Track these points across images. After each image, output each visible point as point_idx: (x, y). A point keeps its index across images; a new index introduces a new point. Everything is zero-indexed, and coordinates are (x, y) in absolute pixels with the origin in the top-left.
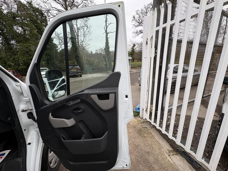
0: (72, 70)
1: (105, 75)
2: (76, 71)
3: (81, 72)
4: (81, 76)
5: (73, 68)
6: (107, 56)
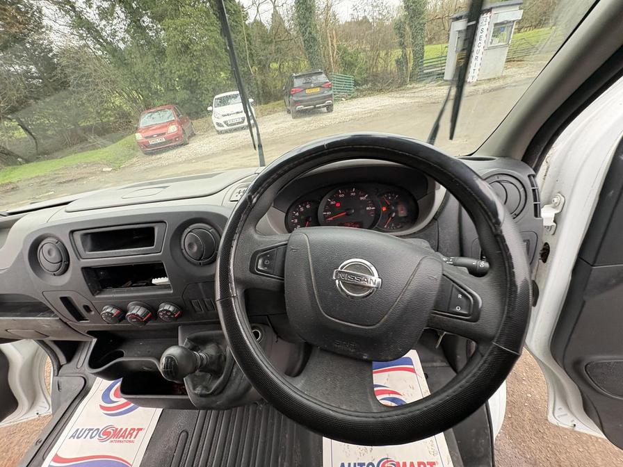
0: (307, 91)
1: (405, 100)
2: (318, 93)
3: (331, 96)
4: (330, 108)
5: (311, 83)
6: (409, 24)
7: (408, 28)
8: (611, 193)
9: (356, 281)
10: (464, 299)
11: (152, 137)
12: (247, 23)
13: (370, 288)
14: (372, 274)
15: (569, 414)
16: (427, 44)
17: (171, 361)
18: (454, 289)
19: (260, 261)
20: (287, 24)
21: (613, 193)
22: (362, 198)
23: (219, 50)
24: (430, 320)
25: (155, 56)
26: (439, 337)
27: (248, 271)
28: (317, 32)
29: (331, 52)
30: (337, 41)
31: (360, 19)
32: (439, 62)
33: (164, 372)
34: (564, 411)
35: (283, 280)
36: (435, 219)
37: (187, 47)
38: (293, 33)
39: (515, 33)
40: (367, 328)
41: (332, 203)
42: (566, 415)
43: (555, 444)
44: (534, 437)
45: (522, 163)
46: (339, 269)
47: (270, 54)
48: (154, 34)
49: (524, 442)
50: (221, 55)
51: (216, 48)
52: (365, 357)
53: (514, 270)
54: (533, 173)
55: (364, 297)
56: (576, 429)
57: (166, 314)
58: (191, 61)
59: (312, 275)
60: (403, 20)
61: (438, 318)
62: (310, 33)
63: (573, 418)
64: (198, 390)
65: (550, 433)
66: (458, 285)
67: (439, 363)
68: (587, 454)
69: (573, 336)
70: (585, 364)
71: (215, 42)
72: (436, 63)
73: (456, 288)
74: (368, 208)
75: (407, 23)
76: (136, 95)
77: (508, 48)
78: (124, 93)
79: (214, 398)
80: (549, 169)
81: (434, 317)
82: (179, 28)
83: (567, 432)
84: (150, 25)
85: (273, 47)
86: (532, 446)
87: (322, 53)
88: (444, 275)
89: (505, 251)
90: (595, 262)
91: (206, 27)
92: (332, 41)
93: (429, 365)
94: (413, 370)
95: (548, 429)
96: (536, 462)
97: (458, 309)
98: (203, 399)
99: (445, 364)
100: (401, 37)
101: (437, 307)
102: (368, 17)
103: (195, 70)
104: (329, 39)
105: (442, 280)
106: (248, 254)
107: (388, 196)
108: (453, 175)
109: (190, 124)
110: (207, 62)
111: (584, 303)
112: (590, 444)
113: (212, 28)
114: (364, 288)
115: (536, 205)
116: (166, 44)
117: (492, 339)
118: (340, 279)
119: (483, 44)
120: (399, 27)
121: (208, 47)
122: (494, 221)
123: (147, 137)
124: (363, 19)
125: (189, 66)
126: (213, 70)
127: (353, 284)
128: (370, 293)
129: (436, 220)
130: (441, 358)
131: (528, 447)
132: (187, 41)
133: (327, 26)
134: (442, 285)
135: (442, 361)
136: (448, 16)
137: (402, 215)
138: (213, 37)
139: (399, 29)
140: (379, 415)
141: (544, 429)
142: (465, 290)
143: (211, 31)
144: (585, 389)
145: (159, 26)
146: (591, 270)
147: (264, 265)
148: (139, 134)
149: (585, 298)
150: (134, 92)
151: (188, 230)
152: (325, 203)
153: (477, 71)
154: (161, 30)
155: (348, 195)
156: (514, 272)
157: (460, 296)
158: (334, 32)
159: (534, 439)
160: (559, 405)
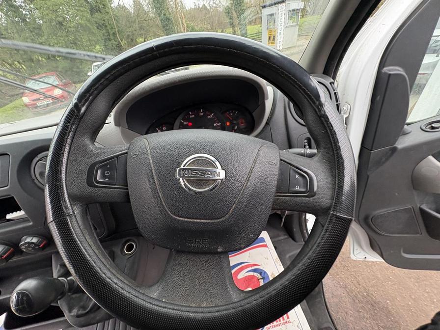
6: (235, 10)
7: (234, 13)
8: (379, 97)
9: (200, 176)
10: (301, 179)
11: (39, 99)
12: (112, 5)
13: (215, 181)
14: (216, 167)
15: (362, 252)
16: (249, 25)
17: (22, 297)
18: (291, 171)
19: (99, 173)
20: (146, 8)
21: (380, 97)
22: (209, 117)
23: (91, 27)
24: (274, 203)
25: (31, 32)
26: (282, 218)
27: (86, 185)
28: (170, 14)
29: (182, 29)
30: (186, 21)
31: (201, 6)
32: (258, 37)
33: (17, 310)
34: (359, 250)
35: (127, 189)
36: (267, 123)
37: (61, 24)
38: (151, 15)
39: (301, 18)
40: (217, 221)
41: (185, 123)
42: (360, 252)
43: (355, 272)
44: (343, 270)
45: (324, 75)
46: (182, 167)
47: (135, 30)
48: (27, 13)
49: (338, 275)
50: (94, 31)
51: (88, 25)
52: (220, 250)
53: (340, 144)
54: (332, 80)
55: (211, 190)
56: (367, 259)
57: (29, 246)
58: (67, 36)
59: (155, 177)
60: (230, 7)
61: (281, 200)
62: (165, 15)
63: (364, 253)
64: (75, 312)
65: (351, 265)
66: (294, 166)
67: (283, 237)
68: (373, 273)
69: (364, 201)
70: (371, 218)
71: (86, 20)
72: (256, 37)
73: (293, 170)
74: (215, 125)
75: (233, 8)
76: (18, 65)
77: (298, 27)
78: (6, 64)
79: (92, 315)
80: (339, 86)
81: (278, 199)
82: (51, 8)
83: (361, 262)
84: (23, 4)
85: (137, 26)
86: (343, 276)
87: (176, 30)
88: (281, 160)
89: (329, 128)
90: (372, 148)
91: (76, 8)
92: (182, 21)
93: (276, 239)
94: (266, 246)
95: (350, 263)
96: (346, 285)
97: (297, 189)
98: (82, 319)
99: (286, 237)
100: (230, 19)
101: (279, 190)
102: (206, 5)
103: (72, 43)
104: (180, 20)
105: (281, 164)
106: (84, 167)
107: (230, 113)
108: (278, 66)
109: (73, 88)
110: (81, 37)
111: (368, 176)
112: (373, 266)
113: (82, 9)
114: (208, 181)
115: (337, 105)
116: (41, 22)
117: (329, 209)
118: (183, 177)
119: (283, 24)
120: (228, 12)
121: (80, 24)
122: (317, 103)
123: (33, 100)
124: (203, 6)
125: (66, 40)
126: (88, 43)
127: (198, 180)
128: (216, 186)
129: (269, 124)
130: (284, 233)
131: (341, 278)
132: (61, 19)
133: (177, 9)
134: (280, 169)
135: (284, 235)
136: (259, 5)
137: (243, 127)
138: (84, 16)
139: (229, 13)
140: (239, 304)
141: (348, 264)
142: (301, 170)
143: (82, 11)
144: (371, 233)
145: (32, 6)
146: (370, 153)
147: (103, 176)
148: (25, 97)
149: (368, 174)
150: (16, 63)
151: (37, 159)
152: (179, 124)
153: (282, 43)
154: (35, 10)
155: (197, 115)
156: (339, 146)
157: (297, 176)
158: (183, 14)
159: (344, 272)
160: (356, 247)
